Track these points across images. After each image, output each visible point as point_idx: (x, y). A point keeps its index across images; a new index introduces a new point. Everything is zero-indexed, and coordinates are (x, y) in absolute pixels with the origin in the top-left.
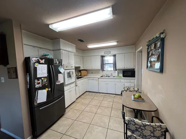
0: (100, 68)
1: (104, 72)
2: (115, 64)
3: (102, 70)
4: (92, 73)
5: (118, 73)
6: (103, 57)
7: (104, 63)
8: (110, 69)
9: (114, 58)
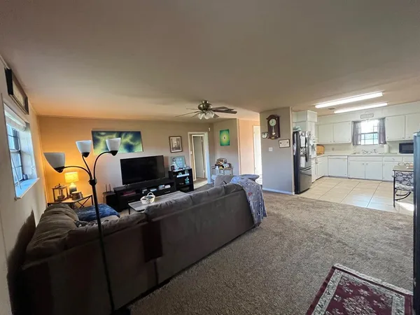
0: (350, 141)
1: (358, 147)
2: (382, 133)
3: (353, 145)
4: (333, 149)
5: (390, 148)
6: (355, 123)
7: (359, 133)
8: (370, 142)
9: (382, 123)
